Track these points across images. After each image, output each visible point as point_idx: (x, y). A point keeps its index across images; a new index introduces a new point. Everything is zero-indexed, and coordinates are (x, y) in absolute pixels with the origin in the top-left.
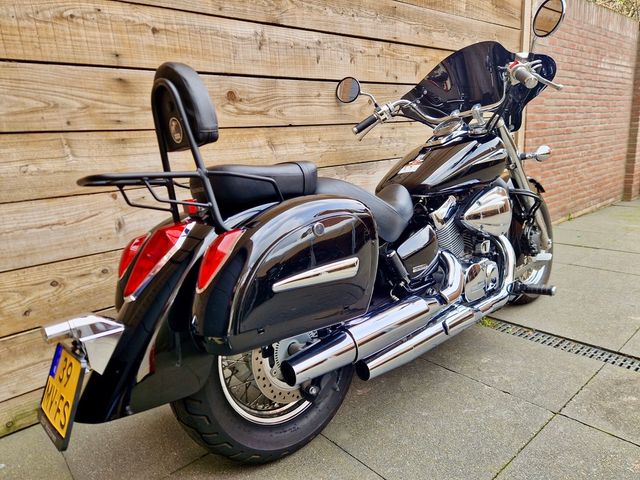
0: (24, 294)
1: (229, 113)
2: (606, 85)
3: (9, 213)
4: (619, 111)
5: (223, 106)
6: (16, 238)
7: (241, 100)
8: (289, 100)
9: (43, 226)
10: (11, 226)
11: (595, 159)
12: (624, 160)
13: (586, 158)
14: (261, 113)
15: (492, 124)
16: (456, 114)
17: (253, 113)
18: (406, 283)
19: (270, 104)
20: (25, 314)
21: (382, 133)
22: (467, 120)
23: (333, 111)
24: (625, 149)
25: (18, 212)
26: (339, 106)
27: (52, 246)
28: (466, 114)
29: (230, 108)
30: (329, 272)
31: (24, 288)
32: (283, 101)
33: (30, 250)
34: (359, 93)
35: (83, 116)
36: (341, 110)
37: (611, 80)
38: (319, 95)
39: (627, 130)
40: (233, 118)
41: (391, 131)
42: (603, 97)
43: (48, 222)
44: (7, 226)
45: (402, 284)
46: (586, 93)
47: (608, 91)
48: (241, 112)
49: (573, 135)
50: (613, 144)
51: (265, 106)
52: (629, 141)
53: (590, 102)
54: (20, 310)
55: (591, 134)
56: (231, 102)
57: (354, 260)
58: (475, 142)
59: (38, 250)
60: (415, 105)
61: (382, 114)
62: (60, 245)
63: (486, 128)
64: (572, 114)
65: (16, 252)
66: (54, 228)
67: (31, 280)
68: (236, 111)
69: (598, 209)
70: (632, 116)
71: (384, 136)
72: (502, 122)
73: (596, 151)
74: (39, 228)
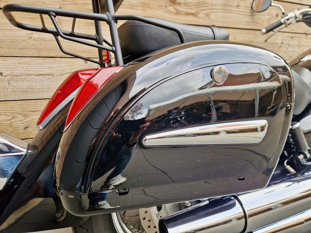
0: (25, 116)
1: (170, 12)
3: (20, 63)
5: (166, 7)
6: (23, 80)
7: (179, 4)
8: (215, 7)
9: (39, 75)
10: (20, 72)
14: (193, 14)
17: (187, 14)
18: (305, 157)
19: (200, 9)
20: (25, 128)
21: (283, 40)
23: (247, 19)
25: (25, 63)
26: (252, 15)
27: (44, 88)
29: (171, 8)
30: (228, 132)
31: (25, 113)
32: (210, 7)
33: (30, 89)
34: (270, 5)
35: (70, 4)
36: (253, 18)
38: (238, 6)
40: (172, 16)
41: (290, 39)
43: (43, 73)
44: (17, 72)
45: (301, 157)
48: (178, 13)
51: (197, 10)
54: (22, 126)
56: (172, 5)
57: (262, 122)
59: (35, 90)
61: (288, 19)
62: (49, 88)
65: (22, 89)
66: (47, 77)
67: (30, 108)
68: (175, 11)
74: (36, 75)
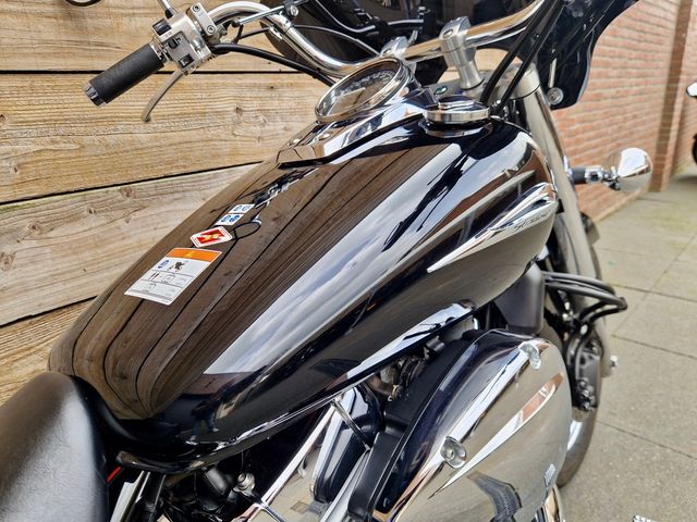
2: (647, 27)
4: (657, 68)
11: (625, 136)
12: (656, 137)
13: (615, 136)
15: (503, 86)
16: (397, 49)
22: (430, 70)
23: (49, 30)
24: (658, 122)
26: (70, 16)
28: (428, 49)
36: (82, 30)
37: (652, 20)
39: (662, 94)
42: (642, 45)
46: (623, 37)
47: (649, 37)
49: (604, 102)
50: (647, 114)
52: (665, 110)
53: (626, 52)
55: (624, 101)
58: (453, 150)
60: (281, 19)
63: (485, 99)
64: (604, 70)
69: (623, 206)
70: (670, 75)
71: (247, 106)
72: (531, 79)
73: (628, 124)
